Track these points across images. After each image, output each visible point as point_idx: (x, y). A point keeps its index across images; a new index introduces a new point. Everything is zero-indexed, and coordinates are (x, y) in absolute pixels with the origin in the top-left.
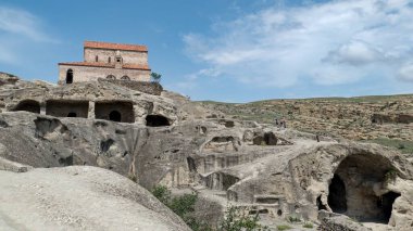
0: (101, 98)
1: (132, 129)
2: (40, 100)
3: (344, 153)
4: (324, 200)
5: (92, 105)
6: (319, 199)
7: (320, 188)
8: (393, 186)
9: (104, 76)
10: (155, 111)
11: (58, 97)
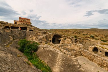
0: (21, 27)
1: (26, 32)
2: (9, 26)
3: (54, 34)
4: (51, 41)
5: (20, 27)
6: (50, 41)
7: (51, 39)
8: (61, 39)
9: (22, 23)
10: (31, 29)
11: (13, 26)
